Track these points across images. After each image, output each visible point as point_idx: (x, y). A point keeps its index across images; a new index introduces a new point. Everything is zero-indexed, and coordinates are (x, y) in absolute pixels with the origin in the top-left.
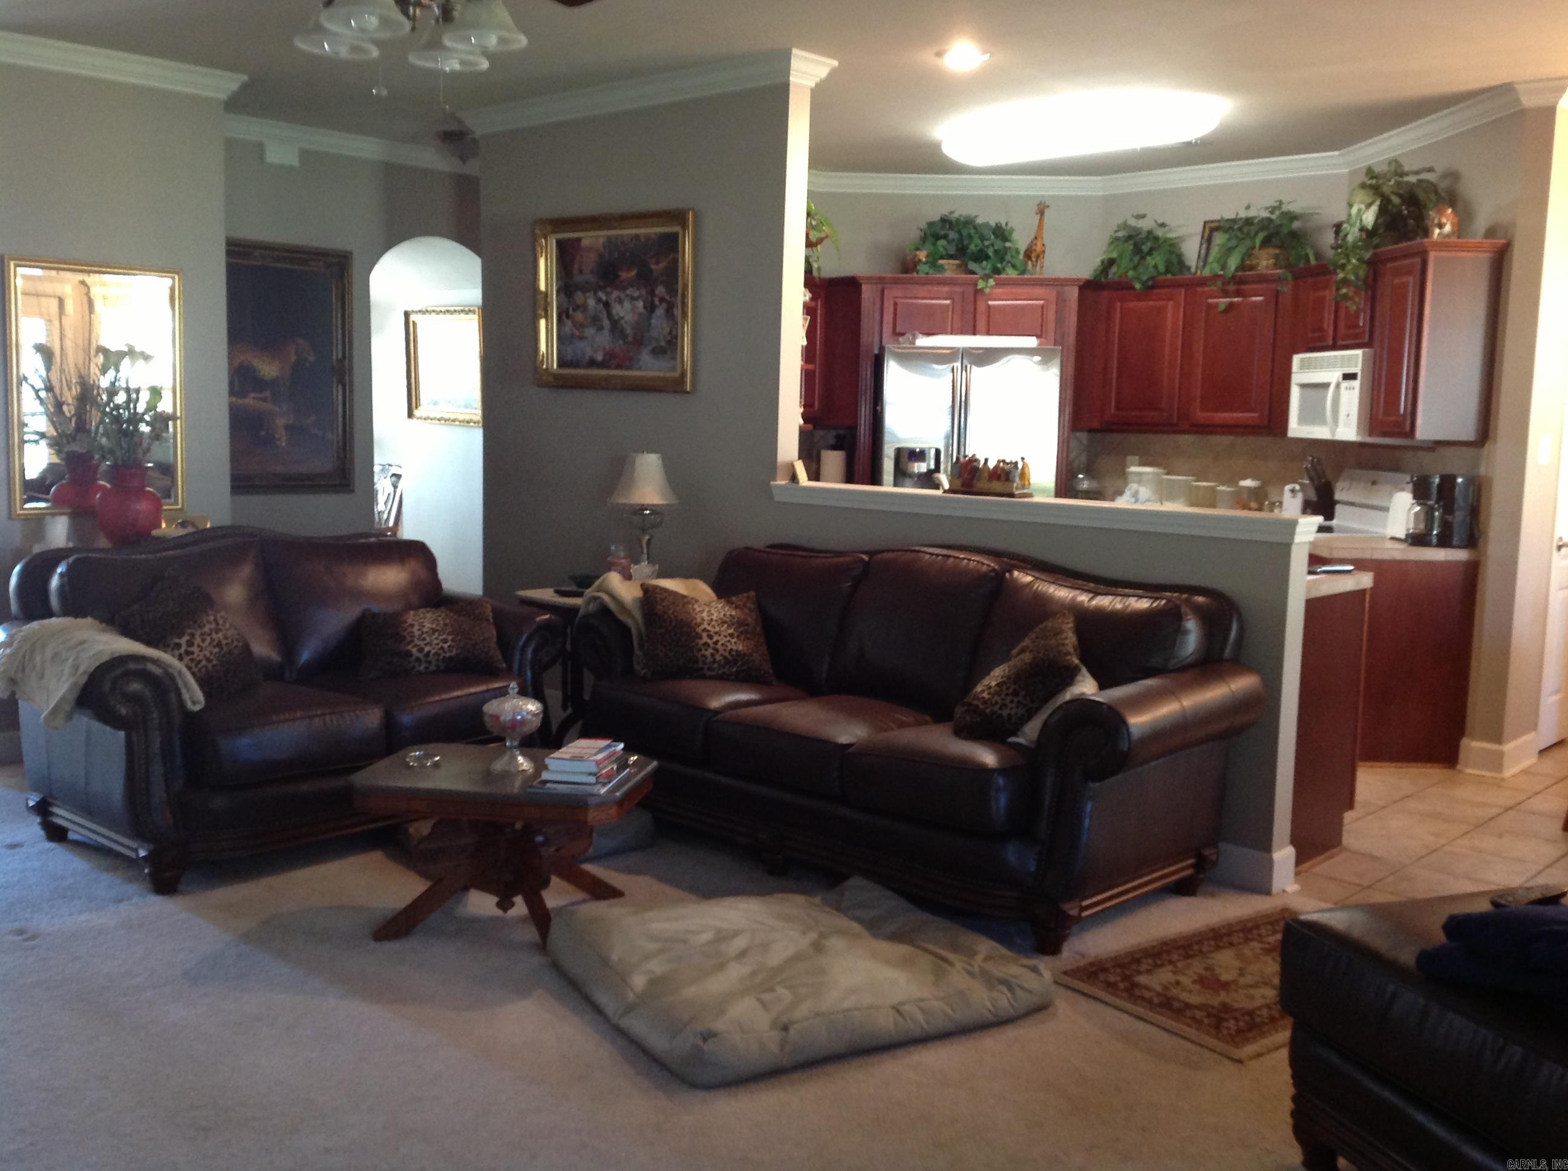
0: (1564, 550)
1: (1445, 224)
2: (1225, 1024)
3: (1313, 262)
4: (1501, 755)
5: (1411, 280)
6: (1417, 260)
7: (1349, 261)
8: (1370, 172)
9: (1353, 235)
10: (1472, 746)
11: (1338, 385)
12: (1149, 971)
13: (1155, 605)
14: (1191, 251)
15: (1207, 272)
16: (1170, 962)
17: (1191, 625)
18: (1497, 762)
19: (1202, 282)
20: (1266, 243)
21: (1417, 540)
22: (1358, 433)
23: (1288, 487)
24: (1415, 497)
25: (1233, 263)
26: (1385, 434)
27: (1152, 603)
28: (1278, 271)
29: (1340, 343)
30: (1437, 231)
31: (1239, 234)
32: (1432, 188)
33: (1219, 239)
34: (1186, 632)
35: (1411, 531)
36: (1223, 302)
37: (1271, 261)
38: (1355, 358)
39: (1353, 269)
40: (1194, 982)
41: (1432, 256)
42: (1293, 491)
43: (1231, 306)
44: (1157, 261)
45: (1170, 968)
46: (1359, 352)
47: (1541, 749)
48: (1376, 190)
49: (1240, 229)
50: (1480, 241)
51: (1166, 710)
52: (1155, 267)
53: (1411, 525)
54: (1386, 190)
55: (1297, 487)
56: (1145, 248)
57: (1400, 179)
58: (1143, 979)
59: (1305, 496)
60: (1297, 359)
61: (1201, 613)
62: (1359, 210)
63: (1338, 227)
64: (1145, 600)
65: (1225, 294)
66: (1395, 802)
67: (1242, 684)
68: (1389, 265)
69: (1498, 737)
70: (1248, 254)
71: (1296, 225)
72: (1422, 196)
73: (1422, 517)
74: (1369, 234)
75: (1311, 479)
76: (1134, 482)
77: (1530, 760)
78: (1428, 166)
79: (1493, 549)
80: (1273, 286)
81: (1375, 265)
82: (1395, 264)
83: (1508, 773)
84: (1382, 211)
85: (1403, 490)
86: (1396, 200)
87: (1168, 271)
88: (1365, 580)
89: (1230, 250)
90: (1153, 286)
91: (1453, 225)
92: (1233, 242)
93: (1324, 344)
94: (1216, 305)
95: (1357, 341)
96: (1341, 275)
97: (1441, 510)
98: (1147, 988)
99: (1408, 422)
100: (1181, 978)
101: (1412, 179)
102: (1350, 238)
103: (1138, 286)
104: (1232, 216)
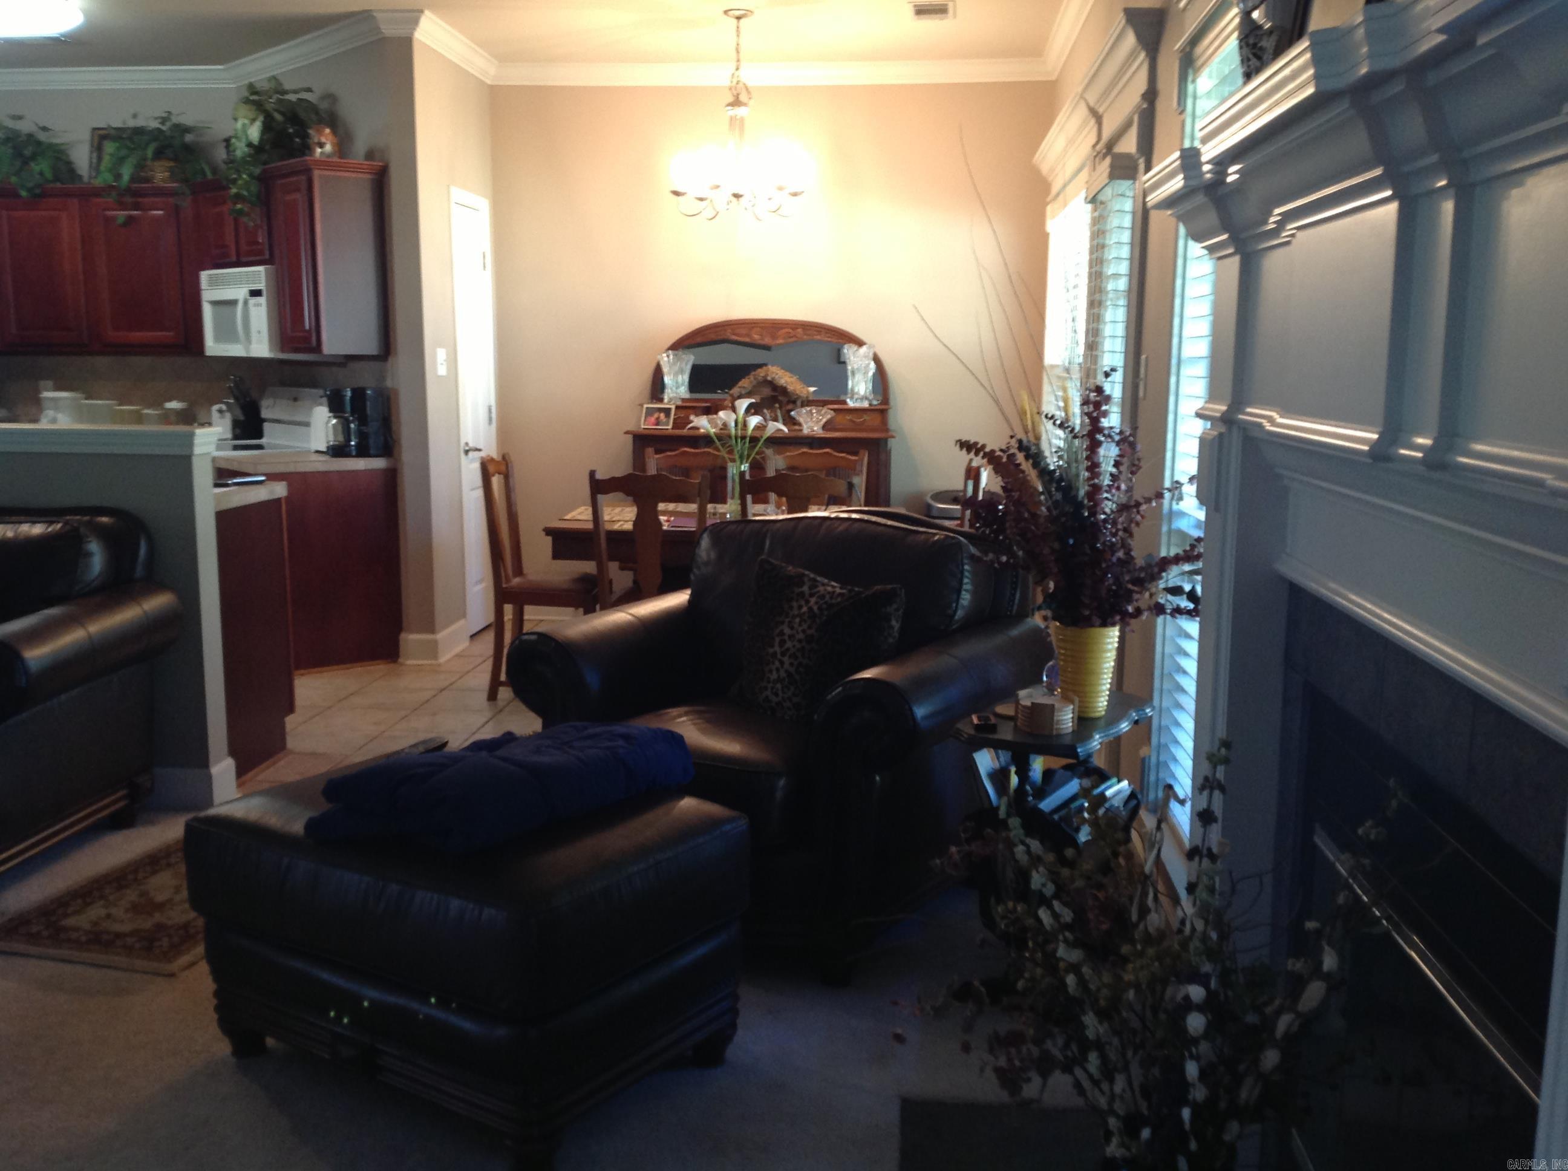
0: (471, 454)
1: (325, 143)
2: (157, 944)
3: (209, 175)
4: (435, 643)
5: (299, 197)
6: (303, 178)
7: (240, 176)
8: (252, 89)
9: (241, 149)
10: (410, 639)
11: (246, 302)
12: (76, 913)
13: (50, 529)
14: (81, 158)
15: (98, 182)
16: (102, 897)
17: (95, 547)
18: (433, 650)
19: (97, 192)
20: (159, 154)
21: (337, 451)
22: (271, 350)
23: (216, 407)
24: (331, 411)
25: (126, 173)
26: (297, 350)
27: (47, 528)
28: (174, 185)
29: (244, 259)
30: (319, 150)
31: (129, 144)
32: (312, 108)
33: (109, 147)
34: (89, 555)
35: (331, 443)
36: (121, 215)
37: (167, 174)
38: (258, 275)
39: (243, 184)
40: (127, 911)
41: (316, 173)
42: (220, 411)
43: (130, 220)
44: (42, 167)
45: (102, 902)
46: (261, 269)
47: (472, 634)
48: (259, 106)
49: (130, 139)
50: (361, 162)
51: (72, 638)
52: (41, 174)
53: (331, 438)
54: (269, 107)
55: (224, 407)
56: (27, 152)
57: (281, 97)
58: (70, 922)
59: (233, 415)
60: (205, 275)
61: (105, 535)
62: (244, 125)
63: (227, 141)
64: (39, 525)
65: (123, 206)
66: (340, 701)
67: (157, 603)
68: (279, 182)
69: (430, 626)
70: (141, 166)
71: (189, 138)
72: (302, 115)
73: (340, 428)
74: (257, 150)
75: (236, 398)
76: (49, 409)
77: (464, 644)
78: (306, 85)
79: (407, 455)
80: (171, 200)
81: (265, 180)
82: (283, 181)
83: (442, 660)
84: (267, 128)
85: (321, 404)
86: (278, 117)
87: (57, 178)
88: (280, 490)
89: (121, 160)
90: (41, 195)
91: (333, 145)
92: (124, 152)
93: (227, 260)
94: (114, 218)
95: (258, 258)
96: (234, 191)
97: (357, 423)
98: (76, 929)
99: (314, 339)
100: (114, 911)
101: (293, 97)
102: (239, 153)
103: (24, 193)
104: (119, 125)
